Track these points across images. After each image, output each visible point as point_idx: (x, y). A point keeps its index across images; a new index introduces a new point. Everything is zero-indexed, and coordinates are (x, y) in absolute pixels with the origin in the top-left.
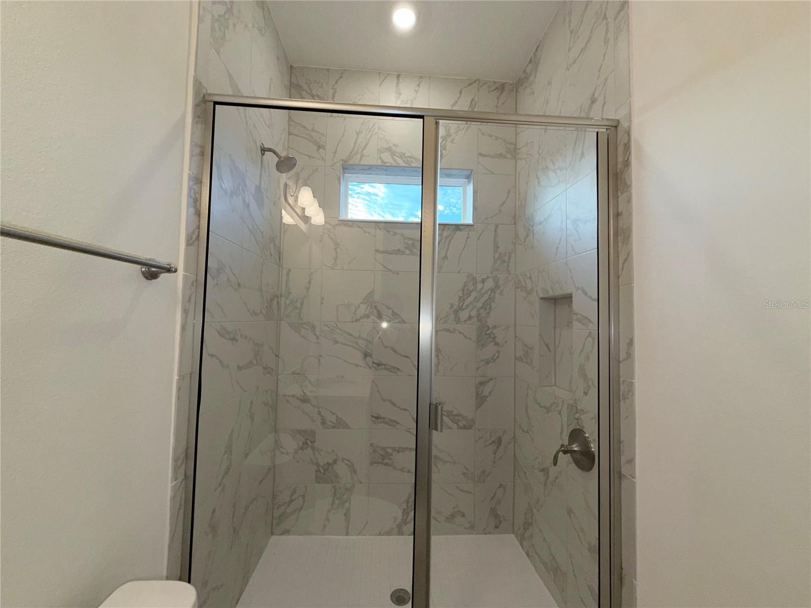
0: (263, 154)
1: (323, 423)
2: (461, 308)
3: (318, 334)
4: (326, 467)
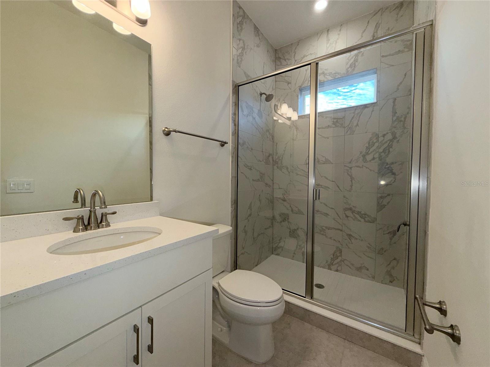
0: (261, 96)
1: (292, 211)
2: (367, 154)
3: (289, 171)
4: (294, 231)
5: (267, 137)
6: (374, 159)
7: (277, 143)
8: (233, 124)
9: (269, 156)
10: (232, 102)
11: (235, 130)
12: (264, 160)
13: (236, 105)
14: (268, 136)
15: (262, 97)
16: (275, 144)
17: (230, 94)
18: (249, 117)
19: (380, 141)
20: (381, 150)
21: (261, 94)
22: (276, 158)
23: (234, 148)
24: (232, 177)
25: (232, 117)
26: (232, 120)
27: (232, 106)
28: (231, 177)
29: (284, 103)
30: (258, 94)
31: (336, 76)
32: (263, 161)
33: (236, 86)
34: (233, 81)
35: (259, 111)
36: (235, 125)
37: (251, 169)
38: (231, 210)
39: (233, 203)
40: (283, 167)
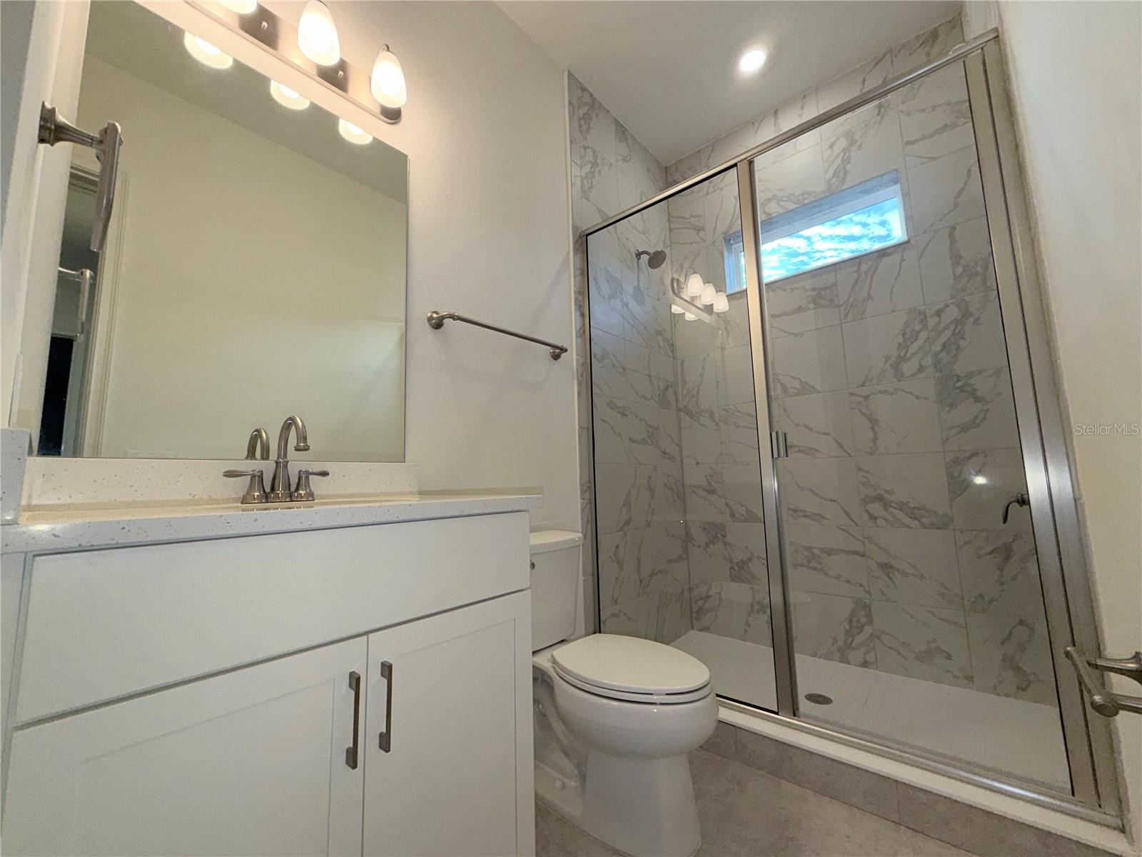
0: (639, 259)
1: (732, 515)
2: (902, 359)
3: (717, 420)
4: (740, 564)
5: (660, 347)
6: (921, 369)
7: (683, 361)
8: (578, 313)
9: (666, 389)
10: (574, 267)
11: (584, 325)
12: (654, 397)
13: (582, 274)
14: (661, 345)
15: (640, 261)
16: (679, 364)
17: (568, 252)
18: (613, 299)
19: (930, 328)
20: (936, 347)
21: (639, 255)
22: (682, 394)
23: (583, 365)
24: (581, 428)
25: (576, 299)
26: (576, 304)
27: (575, 277)
28: (577, 428)
29: (693, 274)
30: (631, 254)
31: (804, 199)
32: (652, 398)
33: (580, 237)
34: (575, 228)
35: (637, 288)
36: (583, 315)
37: (623, 414)
38: (582, 504)
39: (585, 488)
40: (702, 411)
